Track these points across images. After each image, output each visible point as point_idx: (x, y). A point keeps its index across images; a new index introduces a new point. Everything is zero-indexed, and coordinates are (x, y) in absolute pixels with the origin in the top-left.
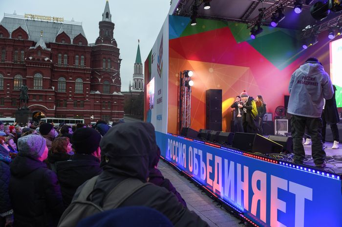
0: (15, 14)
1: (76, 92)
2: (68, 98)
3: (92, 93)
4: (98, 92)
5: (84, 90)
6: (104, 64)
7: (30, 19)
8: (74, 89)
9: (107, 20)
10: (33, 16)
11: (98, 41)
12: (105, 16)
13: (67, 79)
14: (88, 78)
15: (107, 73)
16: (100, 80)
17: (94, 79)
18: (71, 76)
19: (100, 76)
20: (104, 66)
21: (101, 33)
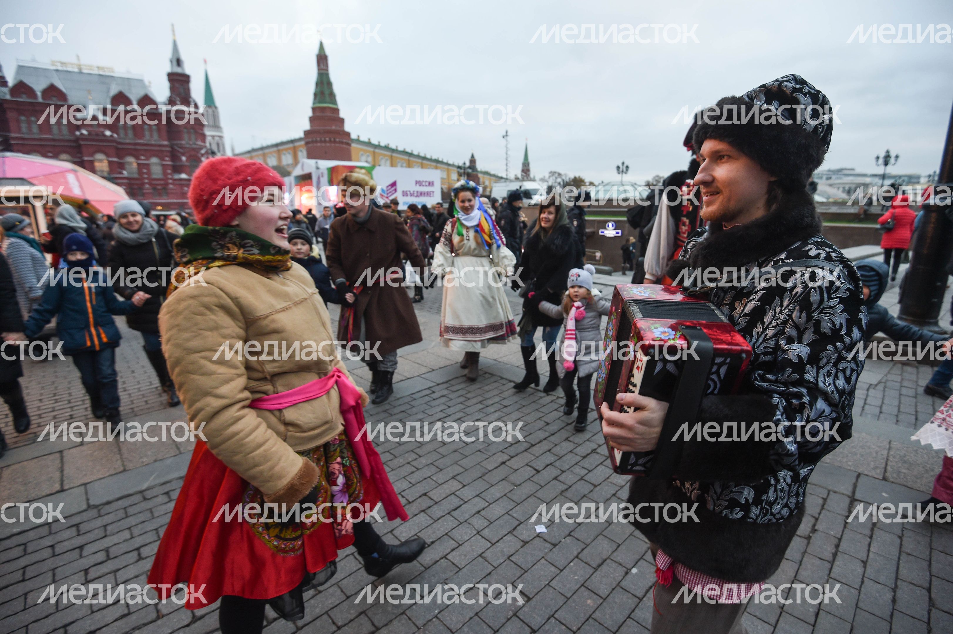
0: (34, 60)
1: (154, 176)
2: (143, 184)
3: (176, 176)
4: (184, 176)
5: (165, 173)
6: (186, 136)
7: (60, 68)
8: (149, 173)
9: (178, 70)
10: (62, 63)
11: (171, 102)
12: (175, 63)
13: (137, 158)
14: (167, 156)
15: (193, 149)
16: (184, 158)
17: (174, 157)
18: (143, 155)
19: (183, 154)
20: (186, 141)
21: (172, 89)
